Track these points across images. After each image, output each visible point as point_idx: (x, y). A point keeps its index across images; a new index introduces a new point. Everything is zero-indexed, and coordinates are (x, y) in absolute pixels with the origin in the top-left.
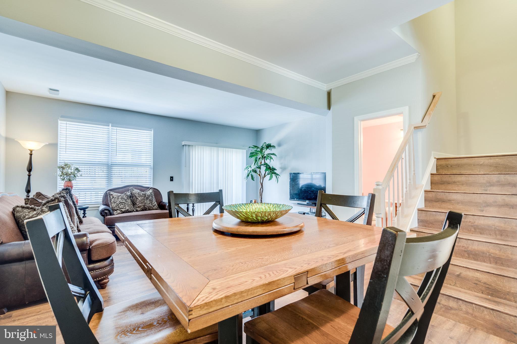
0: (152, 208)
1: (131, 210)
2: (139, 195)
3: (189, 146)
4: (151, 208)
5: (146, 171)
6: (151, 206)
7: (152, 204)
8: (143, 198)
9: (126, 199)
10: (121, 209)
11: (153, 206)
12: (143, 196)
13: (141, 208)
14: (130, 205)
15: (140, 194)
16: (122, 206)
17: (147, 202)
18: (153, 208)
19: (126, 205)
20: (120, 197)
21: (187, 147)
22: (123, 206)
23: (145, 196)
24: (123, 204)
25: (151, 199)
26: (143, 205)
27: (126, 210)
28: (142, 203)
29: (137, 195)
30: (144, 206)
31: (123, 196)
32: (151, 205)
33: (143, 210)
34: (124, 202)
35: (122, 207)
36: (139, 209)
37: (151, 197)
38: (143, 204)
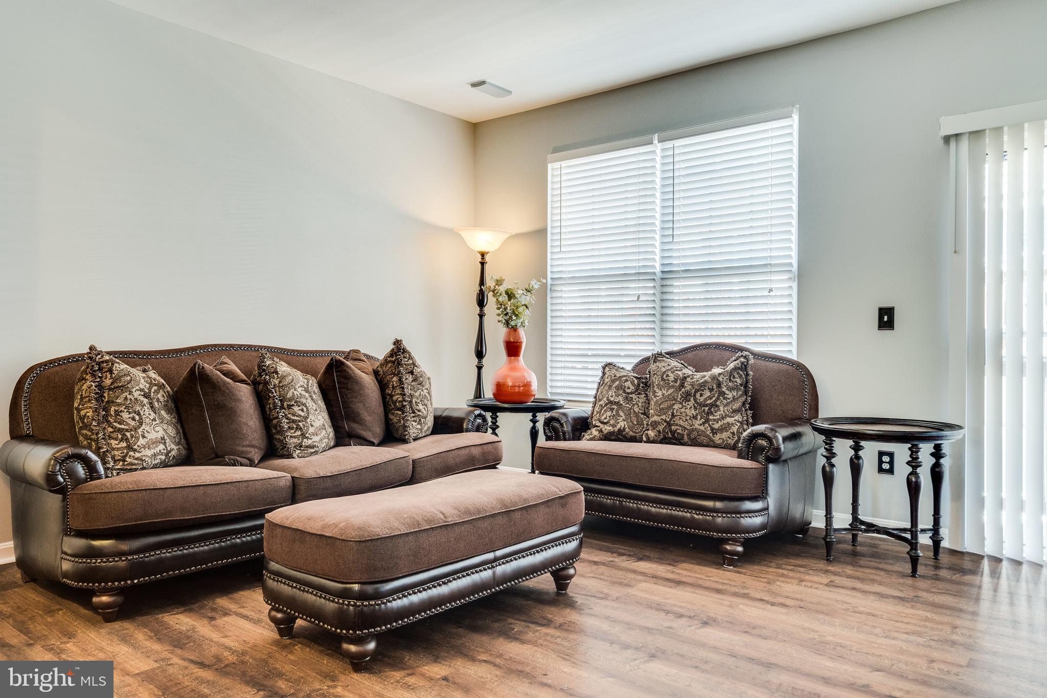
0: (707, 436)
1: (631, 433)
2: (663, 379)
3: (977, 134)
4: (705, 440)
5: (771, 290)
6: (702, 428)
7: (707, 421)
8: (670, 391)
9: (631, 393)
10: (602, 426)
11: (712, 429)
12: (673, 387)
13: (659, 432)
14: (636, 415)
15: (668, 376)
16: (609, 413)
17: (683, 410)
18: (713, 441)
19: (621, 413)
20: (617, 383)
21: (965, 144)
22: (609, 417)
23: (682, 386)
24: (612, 410)
25: (709, 402)
26: (665, 421)
27: (616, 429)
28: (661, 412)
29: (656, 380)
30: (669, 424)
31: (626, 381)
32: (704, 423)
33: (665, 440)
34: (617, 403)
35: (606, 418)
36: (651, 433)
37: (707, 393)
38: (664, 417)
